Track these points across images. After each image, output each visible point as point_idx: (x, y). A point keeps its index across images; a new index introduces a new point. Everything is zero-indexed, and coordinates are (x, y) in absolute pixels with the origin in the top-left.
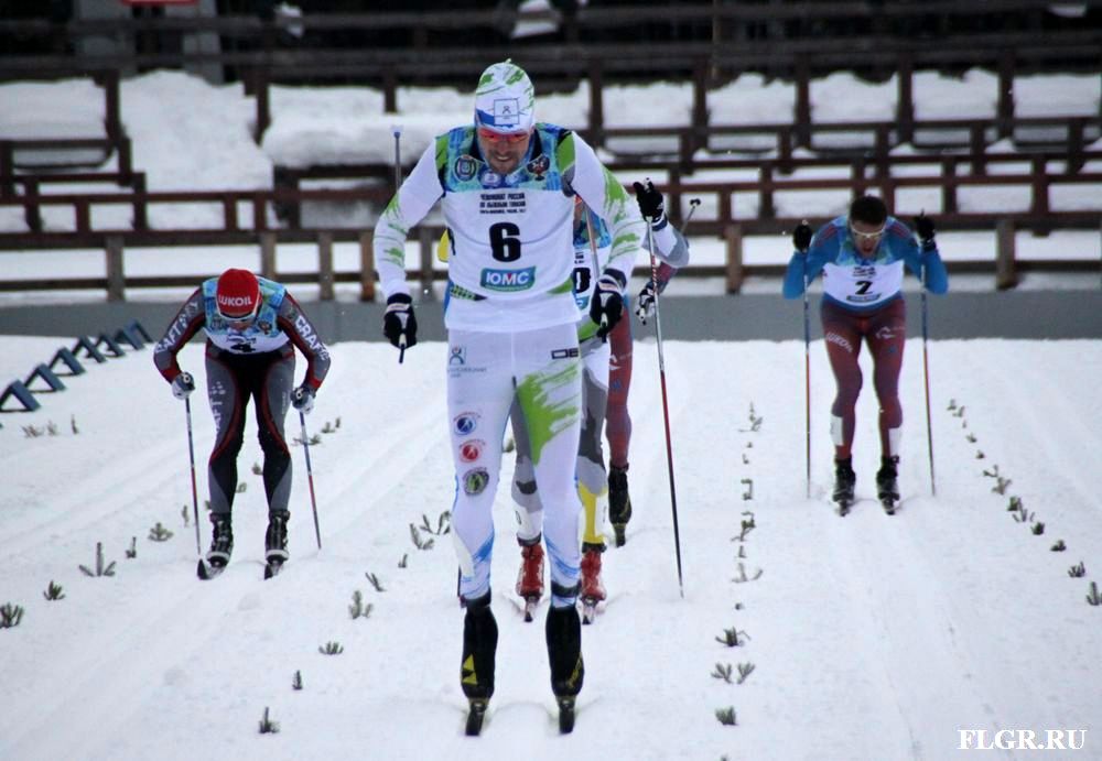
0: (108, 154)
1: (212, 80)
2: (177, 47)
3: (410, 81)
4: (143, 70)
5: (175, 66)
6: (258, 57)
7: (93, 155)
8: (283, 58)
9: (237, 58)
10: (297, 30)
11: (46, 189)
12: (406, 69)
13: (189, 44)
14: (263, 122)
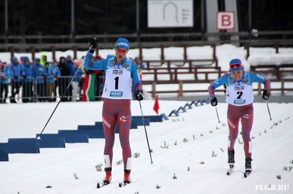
0: (213, 63)
1: (237, 46)
2: (229, 39)
3: (282, 46)
4: (222, 44)
5: (229, 43)
6: (247, 41)
7: (210, 63)
8: (253, 41)
9: (243, 41)
10: (256, 35)
11: (199, 70)
12: (281, 44)
13: (232, 38)
14: (248, 55)
